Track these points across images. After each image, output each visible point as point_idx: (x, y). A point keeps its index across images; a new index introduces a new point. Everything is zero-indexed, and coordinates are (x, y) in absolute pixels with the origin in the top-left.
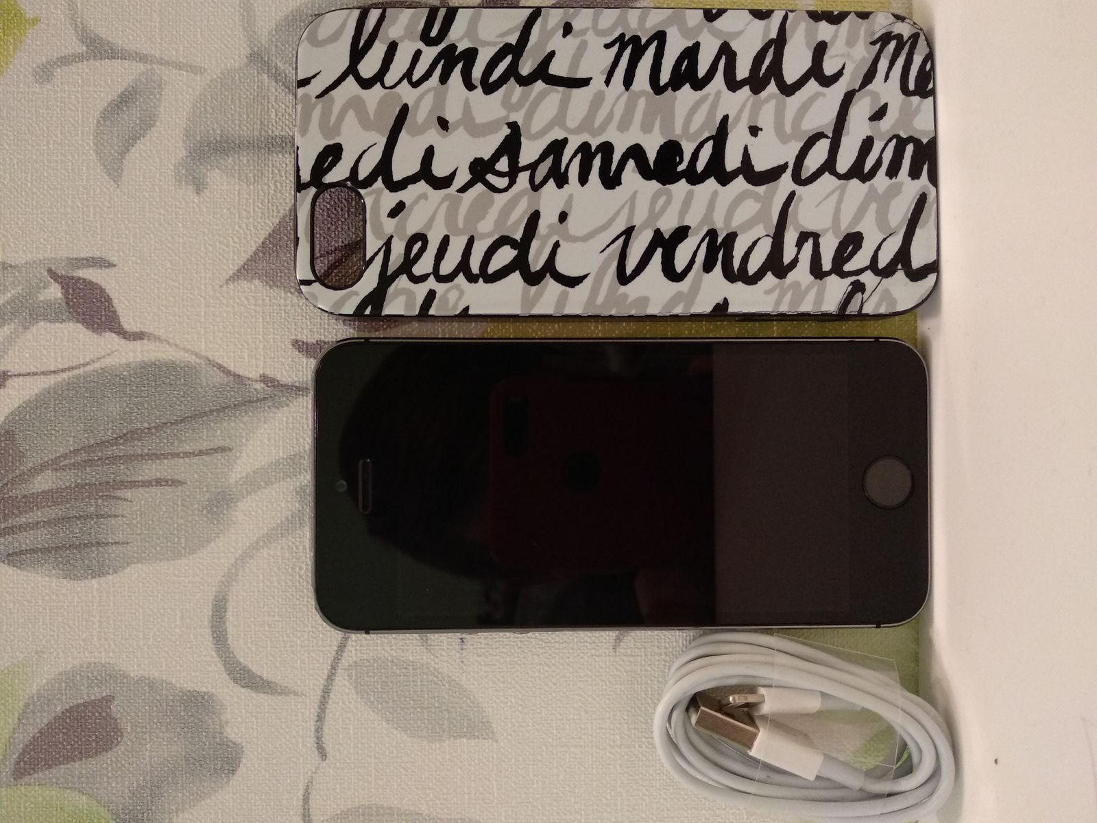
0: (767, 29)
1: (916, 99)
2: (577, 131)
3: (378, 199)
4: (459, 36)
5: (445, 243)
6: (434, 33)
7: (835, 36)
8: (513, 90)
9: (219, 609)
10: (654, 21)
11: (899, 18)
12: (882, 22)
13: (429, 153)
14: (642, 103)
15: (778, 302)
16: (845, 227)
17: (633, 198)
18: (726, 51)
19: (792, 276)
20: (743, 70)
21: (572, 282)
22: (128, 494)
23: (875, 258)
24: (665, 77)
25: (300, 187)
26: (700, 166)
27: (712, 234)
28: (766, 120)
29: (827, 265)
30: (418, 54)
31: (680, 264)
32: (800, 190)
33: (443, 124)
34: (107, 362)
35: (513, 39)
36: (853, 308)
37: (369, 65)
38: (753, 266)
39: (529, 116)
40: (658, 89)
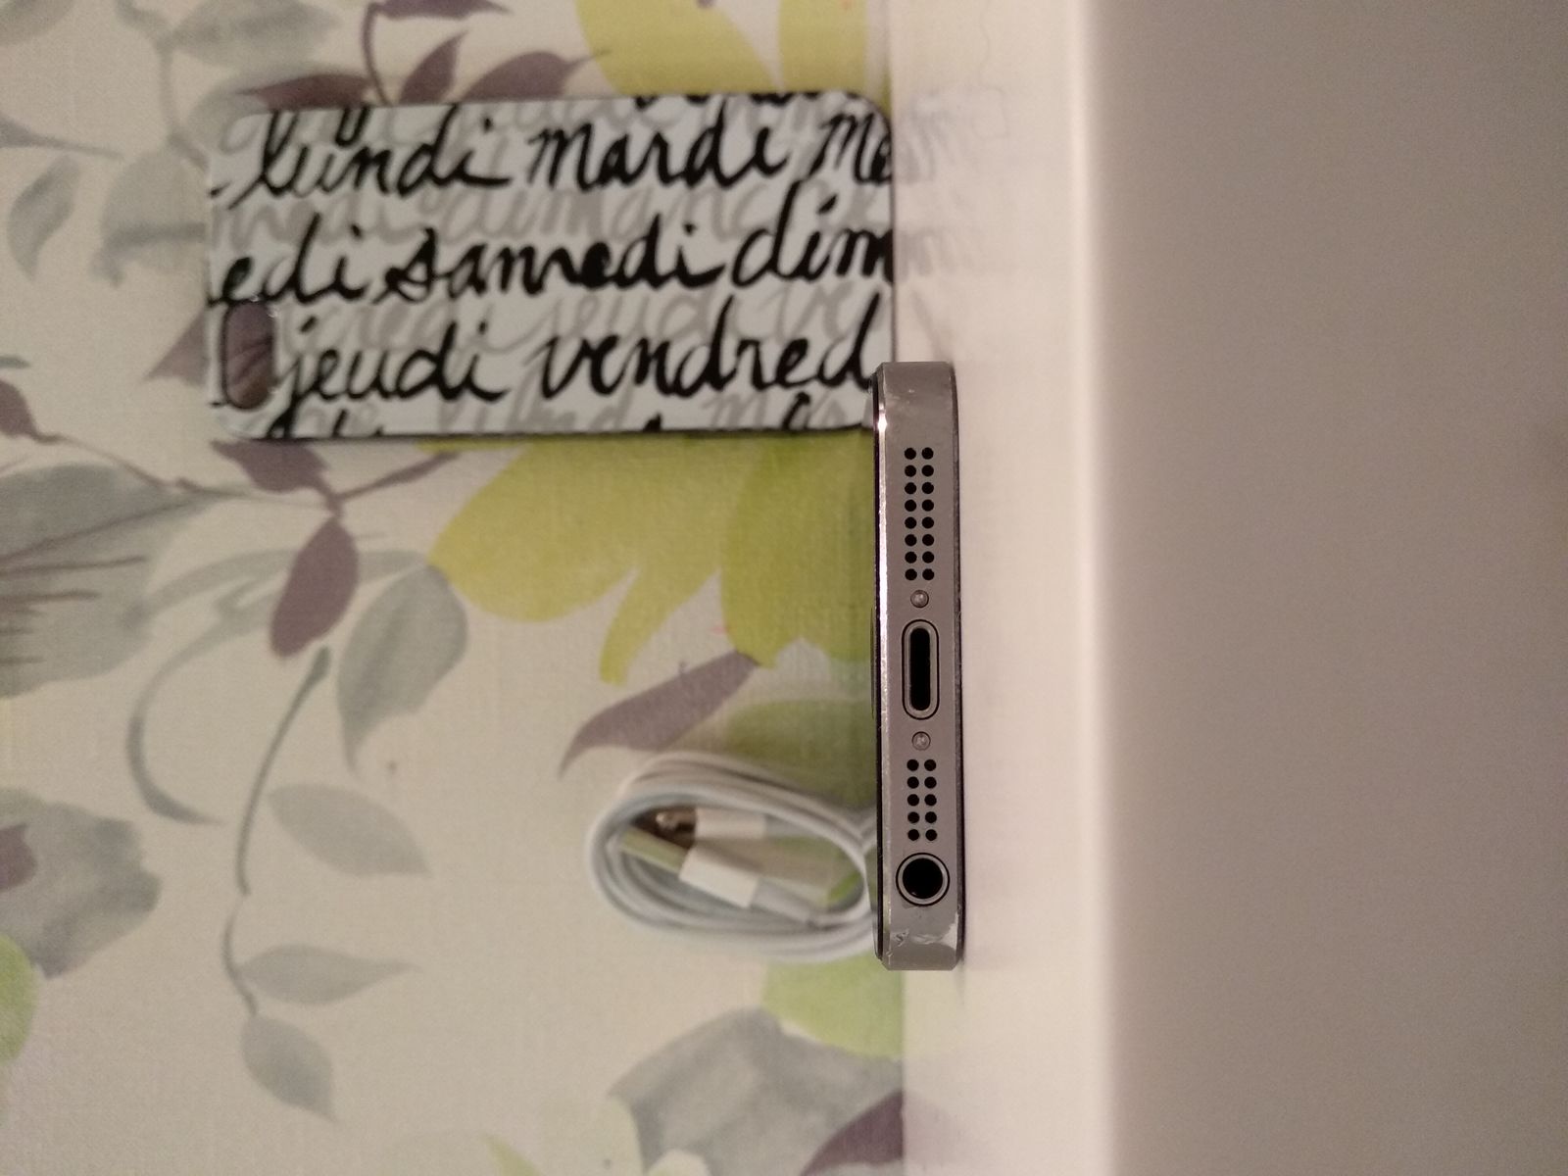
0: (704, 117)
1: (869, 188)
2: (499, 233)
3: (288, 314)
4: (373, 137)
5: (357, 361)
6: (348, 133)
7: (780, 122)
8: (430, 192)
10: (580, 112)
11: (853, 96)
12: (832, 102)
13: (341, 265)
14: (566, 204)
15: (716, 417)
16: (790, 332)
17: (557, 308)
18: (660, 143)
19: (732, 388)
20: (677, 162)
21: (491, 397)
22: (42, 607)
23: (822, 368)
24: (592, 171)
25: (211, 303)
26: (631, 268)
27: (644, 343)
28: (702, 216)
29: (769, 374)
30: (329, 160)
31: (609, 374)
33: (356, 231)
34: (21, 468)
35: (429, 138)
37: (280, 173)
38: (689, 377)
39: (447, 219)
40: (583, 184)
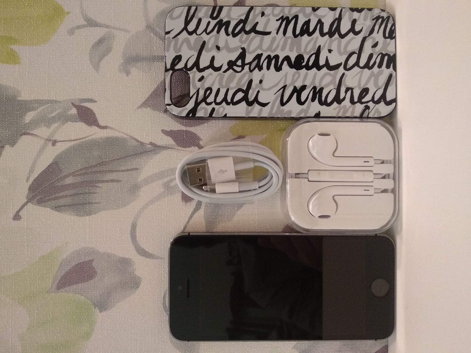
0: (335, 15)
1: (388, 40)
2: (266, 51)
3: (194, 75)
4: (224, 16)
5: (218, 90)
6: (215, 15)
7: (359, 17)
8: (243, 36)
9: (134, 227)
10: (294, 11)
11: (383, 11)
12: (376, 12)
13: (213, 58)
14: (289, 41)
15: (338, 113)
16: (363, 86)
17: (286, 75)
18: (320, 22)
19: (343, 103)
20: (326, 29)
21: (264, 105)
22: (101, 185)
23: (373, 97)
24: (298, 32)
25: (167, 70)
26: (310, 63)
27: (315, 88)
28: (334, 47)
29: (356, 100)
30: (209, 23)
31: (303, 98)
32: (346, 72)
33: (218, 48)
34: (94, 137)
35: (243, 18)
36: (365, 115)
37: (191, 27)
38: (329, 100)
39: (249, 45)
40: (295, 36)
